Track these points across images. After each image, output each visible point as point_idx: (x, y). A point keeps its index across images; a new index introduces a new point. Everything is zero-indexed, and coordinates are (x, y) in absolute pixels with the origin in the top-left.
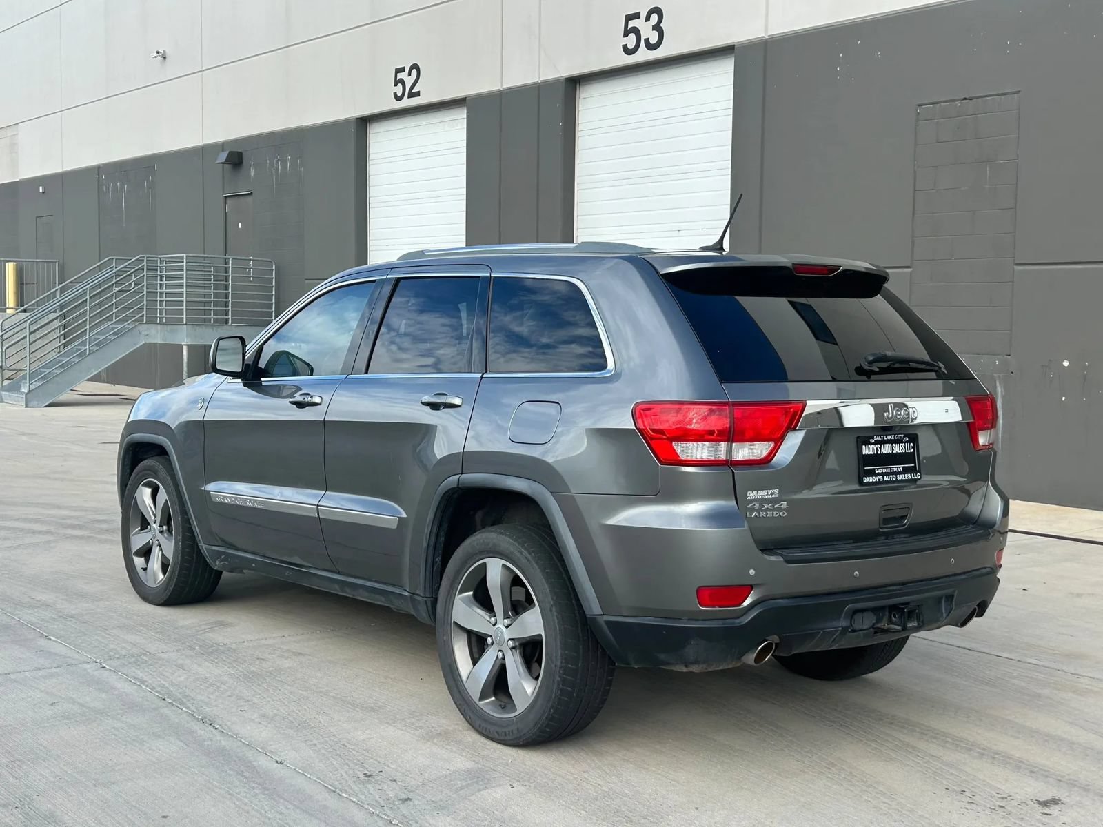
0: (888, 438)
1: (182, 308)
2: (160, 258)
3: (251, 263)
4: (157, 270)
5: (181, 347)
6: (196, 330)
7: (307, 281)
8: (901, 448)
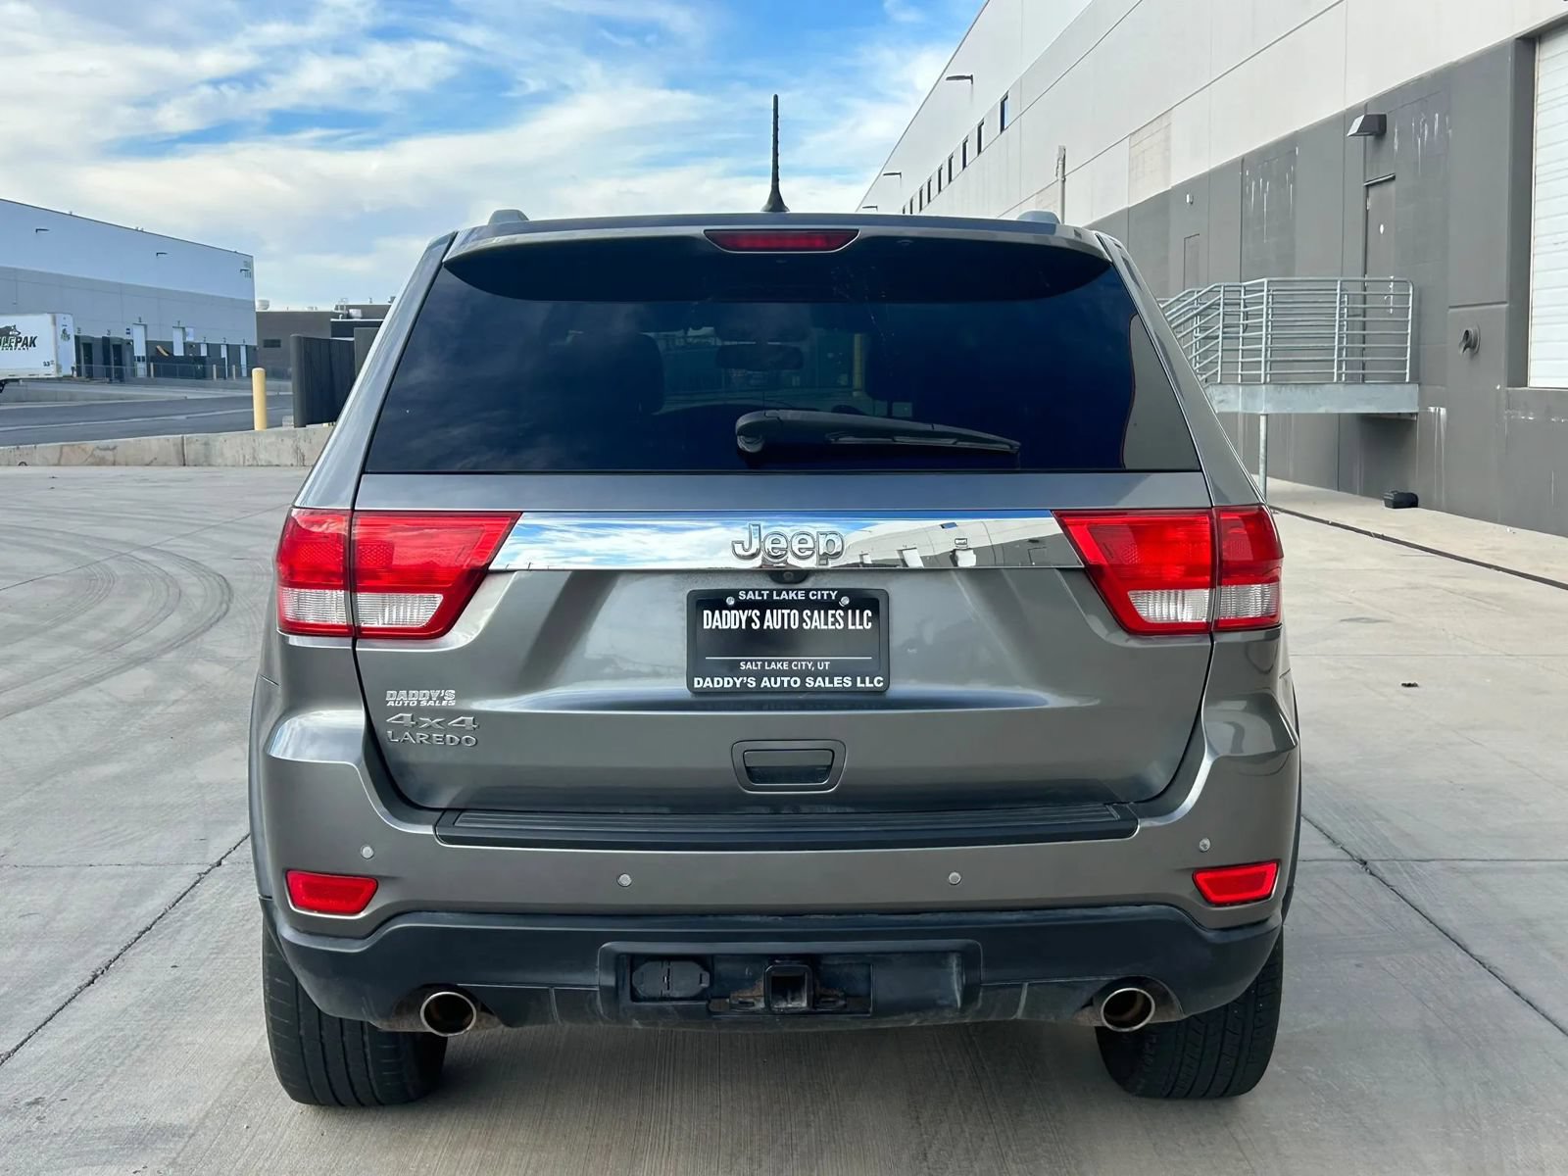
0: (784, 596)
1: (1259, 359)
2: (1245, 287)
3: (1391, 286)
4: (1239, 304)
5: (1258, 417)
6: (1280, 392)
7: (1452, 310)
8: (831, 620)
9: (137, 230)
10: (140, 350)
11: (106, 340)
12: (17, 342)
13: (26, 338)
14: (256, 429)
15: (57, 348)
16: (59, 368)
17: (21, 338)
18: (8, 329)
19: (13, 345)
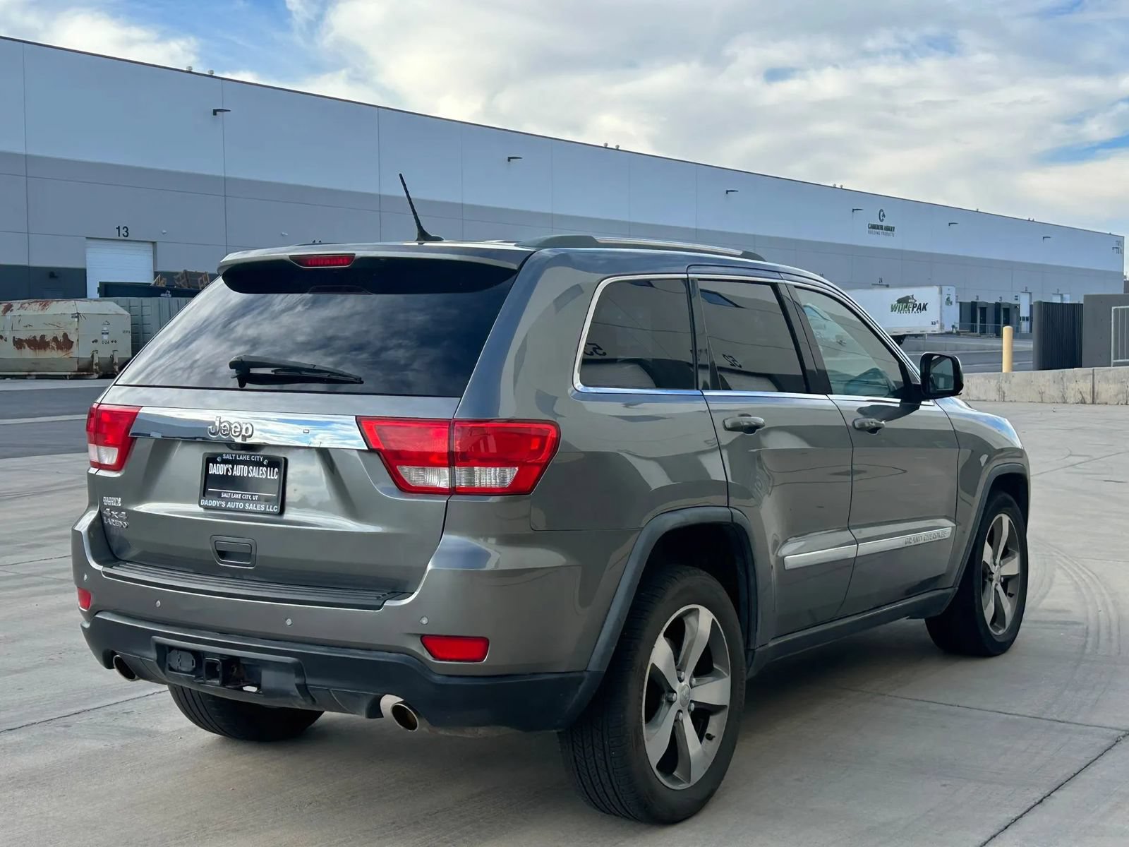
0: (241, 458)
8: (261, 472)
9: (1029, 220)
10: (1024, 312)
11: (998, 305)
12: (914, 307)
13: (920, 304)
14: (1004, 371)
15: (941, 311)
16: (942, 326)
17: (916, 305)
18: (908, 298)
19: (911, 309)
